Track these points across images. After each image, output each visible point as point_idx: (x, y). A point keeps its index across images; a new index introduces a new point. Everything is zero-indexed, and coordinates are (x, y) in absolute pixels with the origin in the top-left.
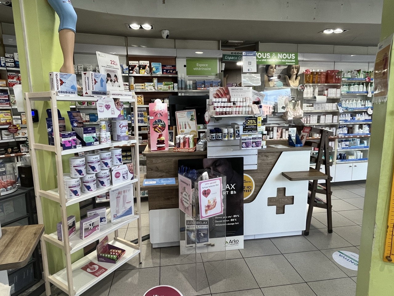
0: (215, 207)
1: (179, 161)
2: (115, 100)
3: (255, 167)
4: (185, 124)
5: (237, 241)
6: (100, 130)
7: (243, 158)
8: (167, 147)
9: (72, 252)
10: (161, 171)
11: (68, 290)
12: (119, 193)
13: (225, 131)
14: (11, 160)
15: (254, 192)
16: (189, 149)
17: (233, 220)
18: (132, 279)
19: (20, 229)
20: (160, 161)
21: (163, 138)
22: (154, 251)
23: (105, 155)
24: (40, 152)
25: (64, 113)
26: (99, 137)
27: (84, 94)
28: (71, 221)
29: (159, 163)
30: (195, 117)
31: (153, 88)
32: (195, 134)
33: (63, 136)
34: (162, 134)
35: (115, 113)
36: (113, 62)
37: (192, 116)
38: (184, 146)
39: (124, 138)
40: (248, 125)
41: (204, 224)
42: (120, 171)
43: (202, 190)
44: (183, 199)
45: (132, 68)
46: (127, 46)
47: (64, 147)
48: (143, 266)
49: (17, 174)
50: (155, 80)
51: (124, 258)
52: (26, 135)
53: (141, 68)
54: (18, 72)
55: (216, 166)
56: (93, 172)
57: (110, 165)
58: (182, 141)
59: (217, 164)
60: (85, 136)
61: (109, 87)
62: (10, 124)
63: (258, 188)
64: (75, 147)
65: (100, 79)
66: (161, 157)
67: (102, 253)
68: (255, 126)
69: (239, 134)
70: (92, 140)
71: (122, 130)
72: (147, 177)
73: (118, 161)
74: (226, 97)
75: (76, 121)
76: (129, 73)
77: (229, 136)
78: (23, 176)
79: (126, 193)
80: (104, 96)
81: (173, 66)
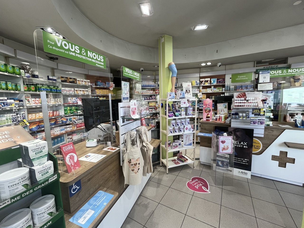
0: (227, 149)
1: (215, 127)
2: (188, 100)
3: (263, 136)
4: (222, 110)
5: (246, 173)
6: (182, 111)
7: (253, 129)
8: (211, 120)
9: (169, 152)
10: (207, 130)
11: (166, 164)
12: (187, 136)
13: (241, 114)
14: (154, 119)
15: (262, 150)
16: (221, 122)
17: (244, 161)
18: (189, 171)
19: (155, 140)
20: (207, 126)
21: (209, 116)
22: (201, 165)
23: (183, 120)
24: (163, 117)
25: (170, 105)
26: (181, 114)
27: (177, 99)
28: (169, 142)
29: (206, 126)
30: (227, 107)
31: (211, 91)
32: (226, 114)
33: (169, 113)
34: (209, 114)
35: (187, 105)
36: (189, 85)
37: (226, 106)
38: (219, 120)
39: (190, 115)
40: (254, 112)
41: (226, 159)
42: (188, 127)
43: (221, 140)
44: (213, 143)
45: (201, 82)
46: (200, 72)
47: (169, 116)
48: (195, 168)
49: (156, 124)
50: (212, 87)
51: (187, 162)
52: (159, 111)
53: (206, 82)
54: (159, 88)
55: (236, 132)
56: (178, 126)
57: (184, 124)
58: (218, 118)
59: (236, 131)
60: (176, 113)
61: (186, 95)
62: (155, 106)
63: (265, 148)
64: (172, 117)
65: (183, 93)
66: (207, 124)
67: (179, 157)
68: (259, 113)
69: (249, 117)
70: (178, 115)
71: (190, 111)
72: (200, 132)
73: (188, 123)
74: (244, 98)
75: (174, 108)
76: (200, 85)
77: (243, 117)
78: (157, 125)
79: (190, 137)
80: (183, 99)
81: (223, 79)
